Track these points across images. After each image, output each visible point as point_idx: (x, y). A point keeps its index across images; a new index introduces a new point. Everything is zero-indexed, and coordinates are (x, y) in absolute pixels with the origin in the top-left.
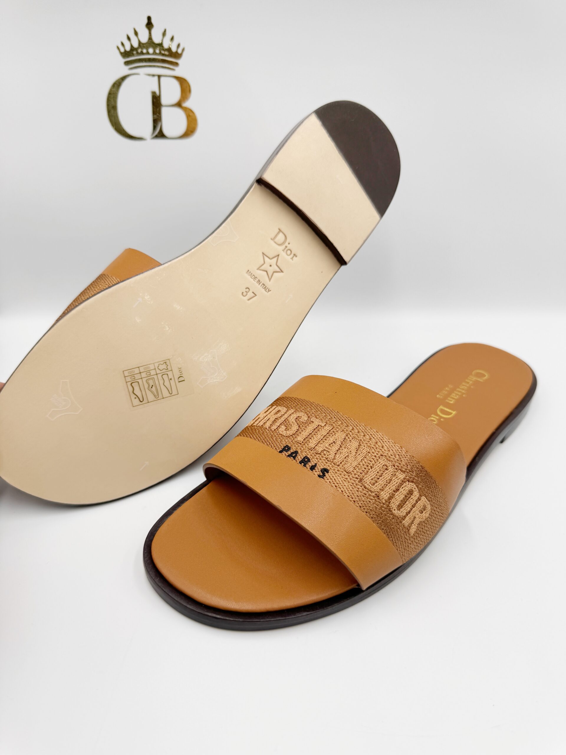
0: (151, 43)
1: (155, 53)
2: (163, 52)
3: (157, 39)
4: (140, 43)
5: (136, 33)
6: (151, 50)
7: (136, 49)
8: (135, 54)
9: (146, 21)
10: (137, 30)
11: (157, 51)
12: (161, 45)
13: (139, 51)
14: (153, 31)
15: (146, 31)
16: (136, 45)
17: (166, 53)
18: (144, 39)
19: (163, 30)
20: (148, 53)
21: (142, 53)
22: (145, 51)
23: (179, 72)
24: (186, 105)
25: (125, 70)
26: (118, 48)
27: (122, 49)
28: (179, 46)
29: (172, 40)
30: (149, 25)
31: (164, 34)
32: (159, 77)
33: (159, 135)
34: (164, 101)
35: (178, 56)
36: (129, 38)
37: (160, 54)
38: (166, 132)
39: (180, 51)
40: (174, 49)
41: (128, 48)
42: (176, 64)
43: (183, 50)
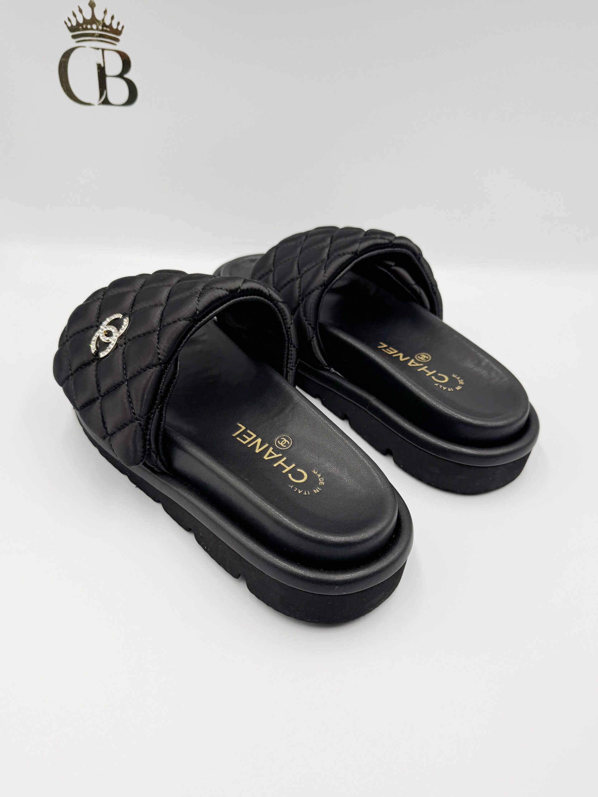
0: (93, 20)
1: (97, 29)
2: (105, 28)
3: (99, 16)
4: (84, 19)
5: (81, 11)
6: (94, 27)
7: (82, 25)
8: (80, 29)
10: (81, 8)
11: (100, 28)
12: (103, 22)
13: (84, 27)
14: (96, 9)
15: (90, 9)
16: (81, 21)
17: (108, 29)
19: (104, 10)
20: (92, 29)
21: (87, 29)
22: (89, 27)
23: (119, 46)
24: (127, 76)
25: (73, 43)
26: (66, 23)
27: (69, 25)
28: (118, 24)
29: (113, 18)
30: (92, 5)
31: (105, 12)
32: (103, 50)
33: (106, 102)
34: (108, 72)
35: (118, 32)
36: (74, 15)
37: (102, 30)
38: (111, 99)
39: (120, 28)
40: (115, 26)
41: (74, 24)
42: (117, 40)
43: (123, 27)
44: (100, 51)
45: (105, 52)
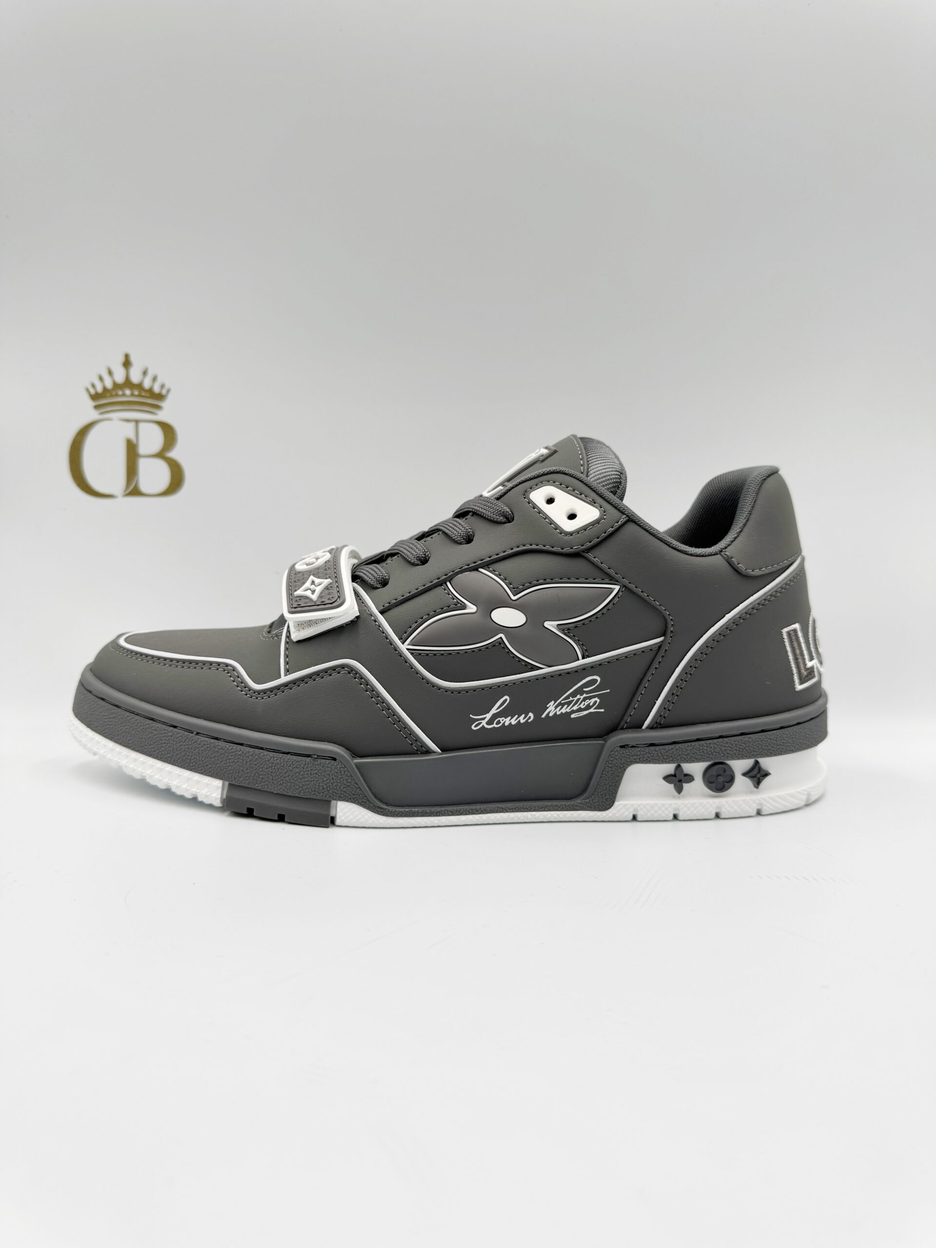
0: (128, 383)
1: (132, 395)
3: (135, 378)
4: (114, 383)
5: (110, 373)
6: (128, 392)
7: (111, 391)
8: (108, 396)
9: (122, 359)
11: (136, 392)
12: (140, 386)
13: (114, 393)
14: (131, 369)
15: (123, 370)
16: (109, 384)
18: (120, 377)
19: (144, 368)
20: (124, 395)
21: (117, 395)
23: (161, 416)
24: (172, 454)
25: (94, 415)
26: (88, 390)
27: (92, 391)
28: (163, 386)
29: (155, 379)
30: (127, 364)
31: (145, 373)
32: (137, 422)
33: (134, 491)
34: (143, 449)
35: (160, 397)
36: (101, 379)
37: (139, 396)
38: (144, 487)
39: (164, 392)
40: (156, 389)
41: (99, 389)
42: (158, 407)
43: (169, 391)
44: (132, 425)
45: (142, 426)
